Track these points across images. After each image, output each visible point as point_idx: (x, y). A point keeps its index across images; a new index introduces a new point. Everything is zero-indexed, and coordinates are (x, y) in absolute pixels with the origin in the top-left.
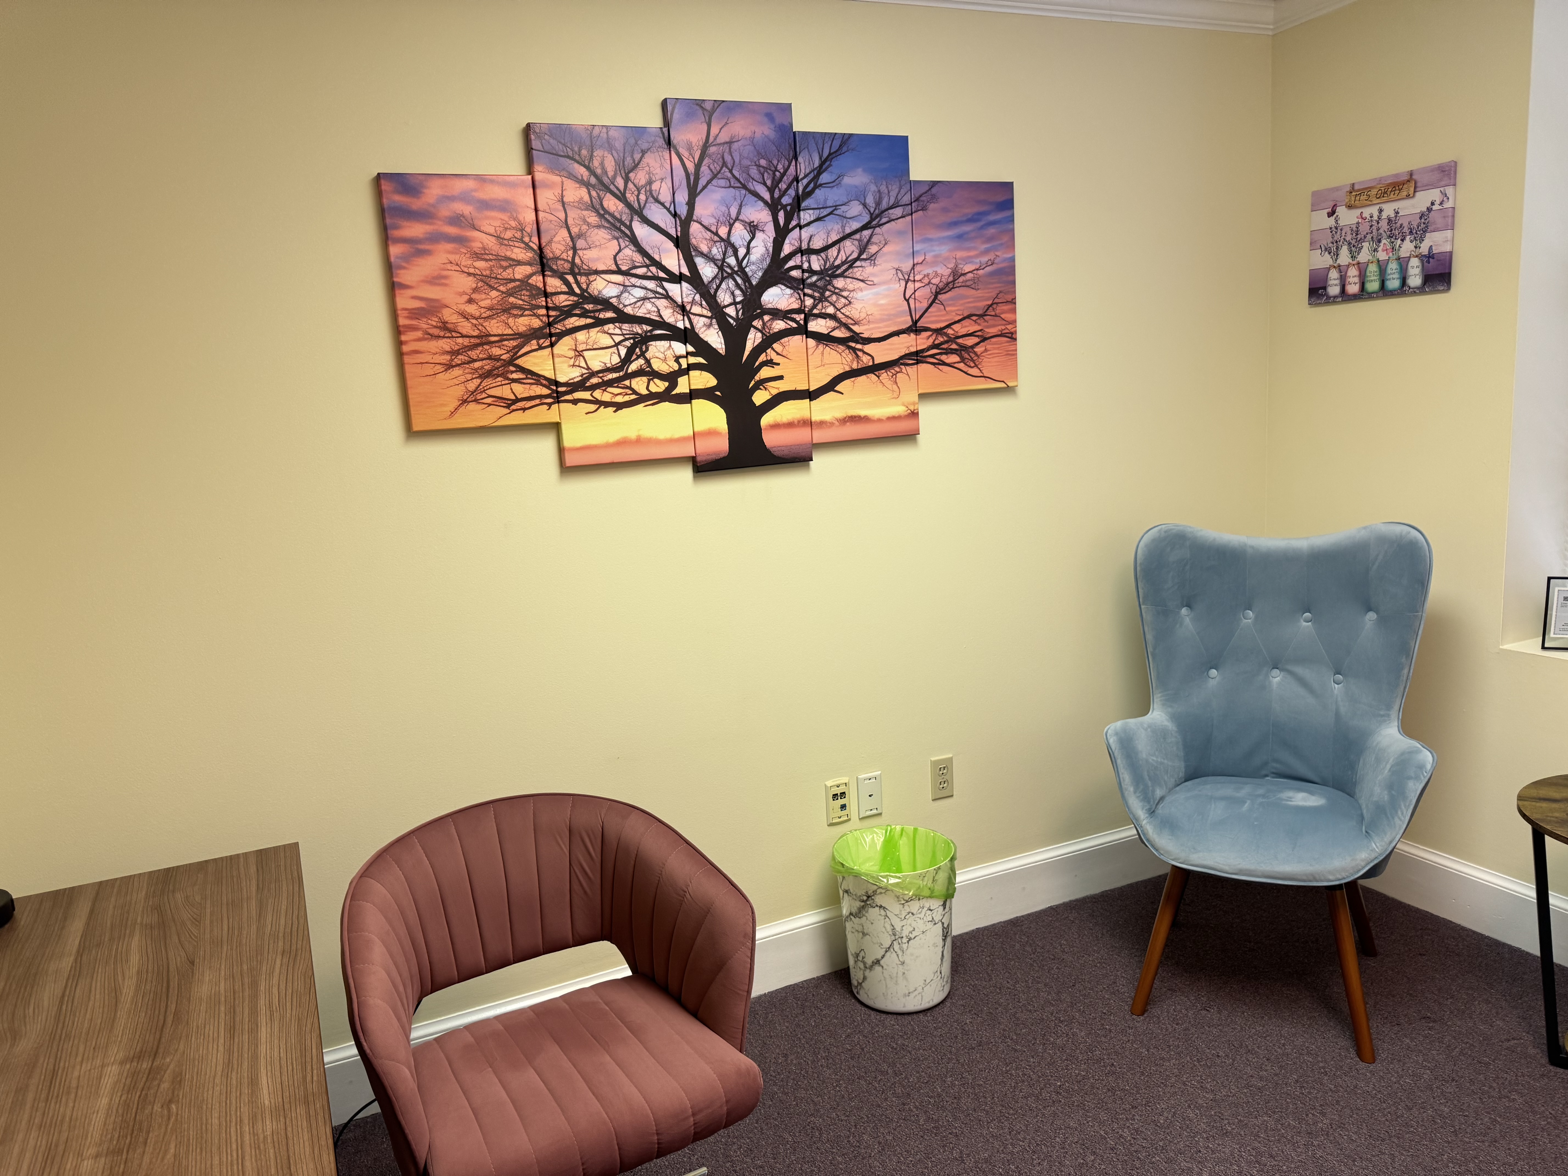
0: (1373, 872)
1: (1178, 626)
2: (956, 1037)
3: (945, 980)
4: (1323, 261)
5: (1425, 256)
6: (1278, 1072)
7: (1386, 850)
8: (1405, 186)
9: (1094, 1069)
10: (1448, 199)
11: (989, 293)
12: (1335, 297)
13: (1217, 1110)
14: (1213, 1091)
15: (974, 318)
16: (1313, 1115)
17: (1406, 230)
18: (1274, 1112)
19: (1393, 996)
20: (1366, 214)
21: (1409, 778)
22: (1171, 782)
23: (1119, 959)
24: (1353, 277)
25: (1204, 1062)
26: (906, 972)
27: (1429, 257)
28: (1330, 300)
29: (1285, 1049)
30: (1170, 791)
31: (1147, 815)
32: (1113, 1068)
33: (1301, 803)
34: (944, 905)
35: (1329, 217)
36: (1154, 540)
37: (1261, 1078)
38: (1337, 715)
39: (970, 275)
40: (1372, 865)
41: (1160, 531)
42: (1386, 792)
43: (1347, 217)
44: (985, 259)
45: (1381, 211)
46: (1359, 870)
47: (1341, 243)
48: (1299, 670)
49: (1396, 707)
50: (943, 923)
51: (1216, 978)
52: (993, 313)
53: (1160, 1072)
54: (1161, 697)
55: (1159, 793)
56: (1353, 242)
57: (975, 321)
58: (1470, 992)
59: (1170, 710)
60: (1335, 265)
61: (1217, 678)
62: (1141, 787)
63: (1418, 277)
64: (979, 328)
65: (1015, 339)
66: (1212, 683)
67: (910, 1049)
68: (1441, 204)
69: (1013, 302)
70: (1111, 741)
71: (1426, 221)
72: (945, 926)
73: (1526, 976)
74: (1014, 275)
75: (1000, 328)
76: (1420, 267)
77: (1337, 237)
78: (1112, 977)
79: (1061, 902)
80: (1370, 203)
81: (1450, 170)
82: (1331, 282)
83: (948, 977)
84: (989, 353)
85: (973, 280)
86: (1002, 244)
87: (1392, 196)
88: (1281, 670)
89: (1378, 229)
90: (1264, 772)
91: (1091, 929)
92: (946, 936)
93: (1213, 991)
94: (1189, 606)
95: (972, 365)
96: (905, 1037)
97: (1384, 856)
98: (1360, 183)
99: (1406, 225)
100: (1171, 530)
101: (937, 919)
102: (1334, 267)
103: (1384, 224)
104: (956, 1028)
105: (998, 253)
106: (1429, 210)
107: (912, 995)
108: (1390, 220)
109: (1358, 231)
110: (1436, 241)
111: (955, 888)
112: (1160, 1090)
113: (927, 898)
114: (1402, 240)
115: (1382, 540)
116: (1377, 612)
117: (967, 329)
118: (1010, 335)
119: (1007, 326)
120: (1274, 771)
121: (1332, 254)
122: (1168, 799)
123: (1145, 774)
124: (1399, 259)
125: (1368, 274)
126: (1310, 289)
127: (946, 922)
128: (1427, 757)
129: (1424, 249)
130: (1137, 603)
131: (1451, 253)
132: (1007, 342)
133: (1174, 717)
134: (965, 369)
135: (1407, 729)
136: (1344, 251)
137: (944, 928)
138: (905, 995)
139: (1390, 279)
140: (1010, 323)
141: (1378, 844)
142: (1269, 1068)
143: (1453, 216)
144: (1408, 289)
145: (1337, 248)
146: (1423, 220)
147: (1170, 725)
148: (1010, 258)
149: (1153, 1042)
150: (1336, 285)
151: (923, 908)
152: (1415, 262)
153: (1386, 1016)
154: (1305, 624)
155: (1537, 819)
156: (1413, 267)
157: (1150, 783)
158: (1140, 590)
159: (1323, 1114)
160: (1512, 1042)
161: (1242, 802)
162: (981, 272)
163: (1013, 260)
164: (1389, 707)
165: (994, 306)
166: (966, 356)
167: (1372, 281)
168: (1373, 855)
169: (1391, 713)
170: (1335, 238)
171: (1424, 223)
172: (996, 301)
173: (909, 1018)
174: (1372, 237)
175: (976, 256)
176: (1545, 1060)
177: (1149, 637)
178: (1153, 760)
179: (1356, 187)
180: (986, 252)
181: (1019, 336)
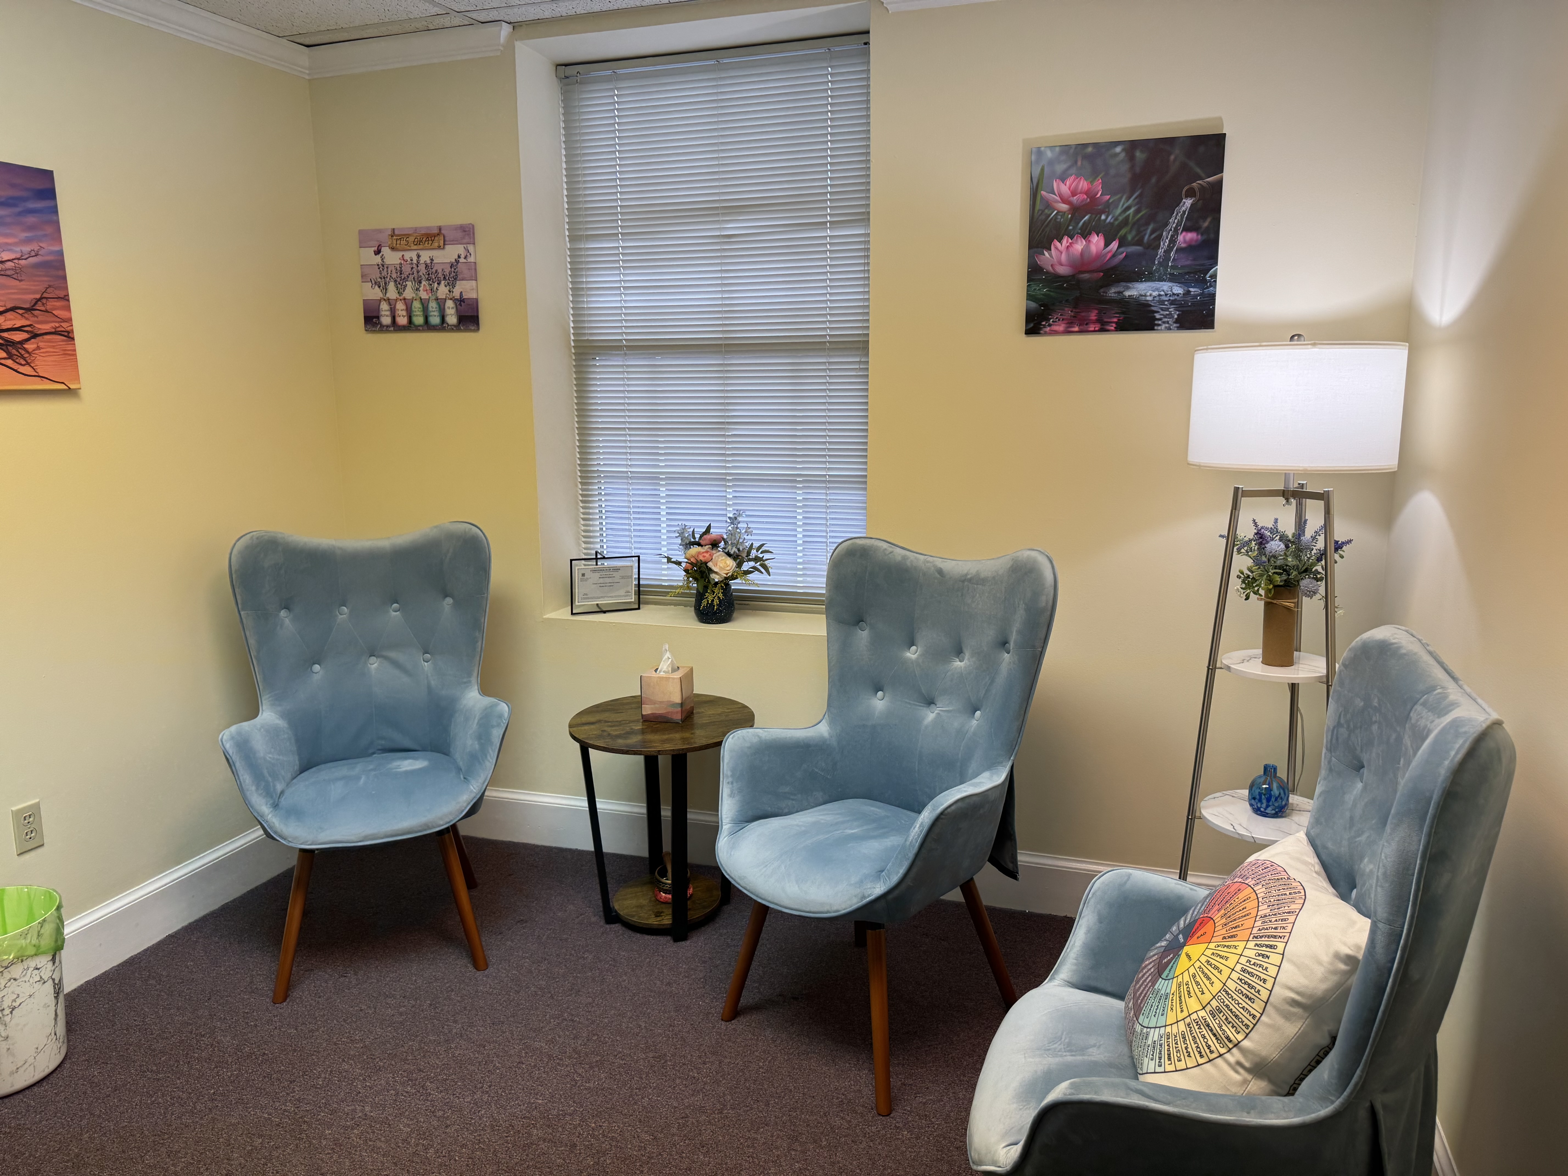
0: (473, 810)
1: (278, 628)
2: (85, 1093)
3: (61, 1040)
4: (375, 293)
5: (457, 299)
6: (414, 1003)
7: (481, 790)
8: (436, 238)
9: (246, 1065)
10: (470, 254)
11: (34, 286)
12: (387, 326)
13: (369, 1053)
14: (361, 1040)
15: (21, 311)
16: (447, 1025)
17: (440, 275)
18: (417, 1036)
19: (494, 913)
20: (407, 257)
21: (493, 727)
22: (289, 776)
23: (252, 960)
24: (401, 310)
25: (350, 1020)
26: (11, 1047)
27: (461, 301)
28: (384, 329)
29: (417, 983)
30: (287, 785)
31: (271, 809)
32: (265, 1057)
33: (409, 768)
34: (53, 960)
35: (376, 255)
36: (247, 547)
37: (401, 1014)
38: (429, 687)
39: (10, 264)
40: (472, 804)
41: (252, 538)
42: (476, 742)
43: (392, 258)
44: (26, 249)
45: (419, 256)
46: (463, 811)
47: (388, 279)
48: (393, 654)
49: (475, 674)
50: (54, 980)
51: (348, 947)
52: (43, 308)
53: (312, 1042)
54: (269, 697)
55: (279, 787)
56: (399, 280)
57: (21, 315)
58: (548, 891)
59: (279, 708)
60: (385, 298)
61: (320, 673)
62: (263, 784)
63: (453, 316)
64: (28, 323)
65: (73, 339)
66: (316, 678)
67: (29, 1126)
68: (465, 258)
69: (66, 298)
70: (228, 746)
71: (456, 271)
72: (57, 982)
73: (583, 868)
74: (64, 269)
75: (53, 325)
76: (455, 308)
77: (384, 273)
78: (248, 979)
79: (179, 927)
80: (409, 248)
81: (469, 231)
82: (383, 313)
83: (64, 1037)
84: (42, 350)
85: (14, 269)
86: (45, 235)
87: (426, 245)
88: (377, 657)
89: (418, 272)
90: (370, 751)
91: (218, 943)
92: (58, 993)
93: (347, 959)
94: (287, 608)
95: (23, 362)
96: (19, 1117)
97: (480, 794)
98: (399, 229)
99: (440, 271)
100: (262, 536)
101: (45, 978)
102: (384, 300)
103: (422, 268)
104: (83, 1085)
105: (41, 245)
106: (457, 261)
107: (21, 1070)
108: (427, 266)
109: (401, 271)
110: (464, 288)
111: (64, 938)
112: (314, 1057)
113: (32, 956)
114: (439, 284)
115: (451, 536)
116: (452, 597)
117: (13, 322)
118: (66, 334)
119: (62, 324)
120: (380, 747)
121: (381, 288)
122: (287, 793)
123: (265, 772)
124: (438, 299)
125: (413, 309)
126: (365, 317)
127: (56, 976)
128: (504, 708)
129: (456, 293)
130: (236, 610)
131: (477, 300)
132: (63, 341)
133: (284, 715)
134: (15, 366)
135: (485, 691)
136: (391, 286)
137: (55, 984)
138: (12, 1073)
139: (432, 316)
140: (64, 321)
141: (475, 786)
142: (406, 1003)
143: (476, 269)
144: (447, 325)
145: (385, 283)
146: (453, 269)
147: (282, 723)
148: (58, 251)
149: (300, 1020)
150: (387, 316)
151: (28, 968)
152: (450, 304)
153: (490, 930)
154: (394, 614)
155: (583, 738)
156: (449, 308)
157: (270, 779)
158: (238, 597)
159: (455, 1022)
160: (580, 918)
161: (359, 778)
162: (23, 262)
163: (61, 253)
164: (470, 675)
165: (44, 301)
166: (14, 352)
167: (417, 315)
168: (473, 795)
169: (472, 679)
170: (383, 275)
171: (454, 272)
172: (45, 295)
173: (21, 1096)
174: (414, 278)
175: (16, 244)
176: (602, 922)
177: (252, 641)
178: (270, 758)
179: (396, 232)
180: (28, 241)
181: (77, 335)
